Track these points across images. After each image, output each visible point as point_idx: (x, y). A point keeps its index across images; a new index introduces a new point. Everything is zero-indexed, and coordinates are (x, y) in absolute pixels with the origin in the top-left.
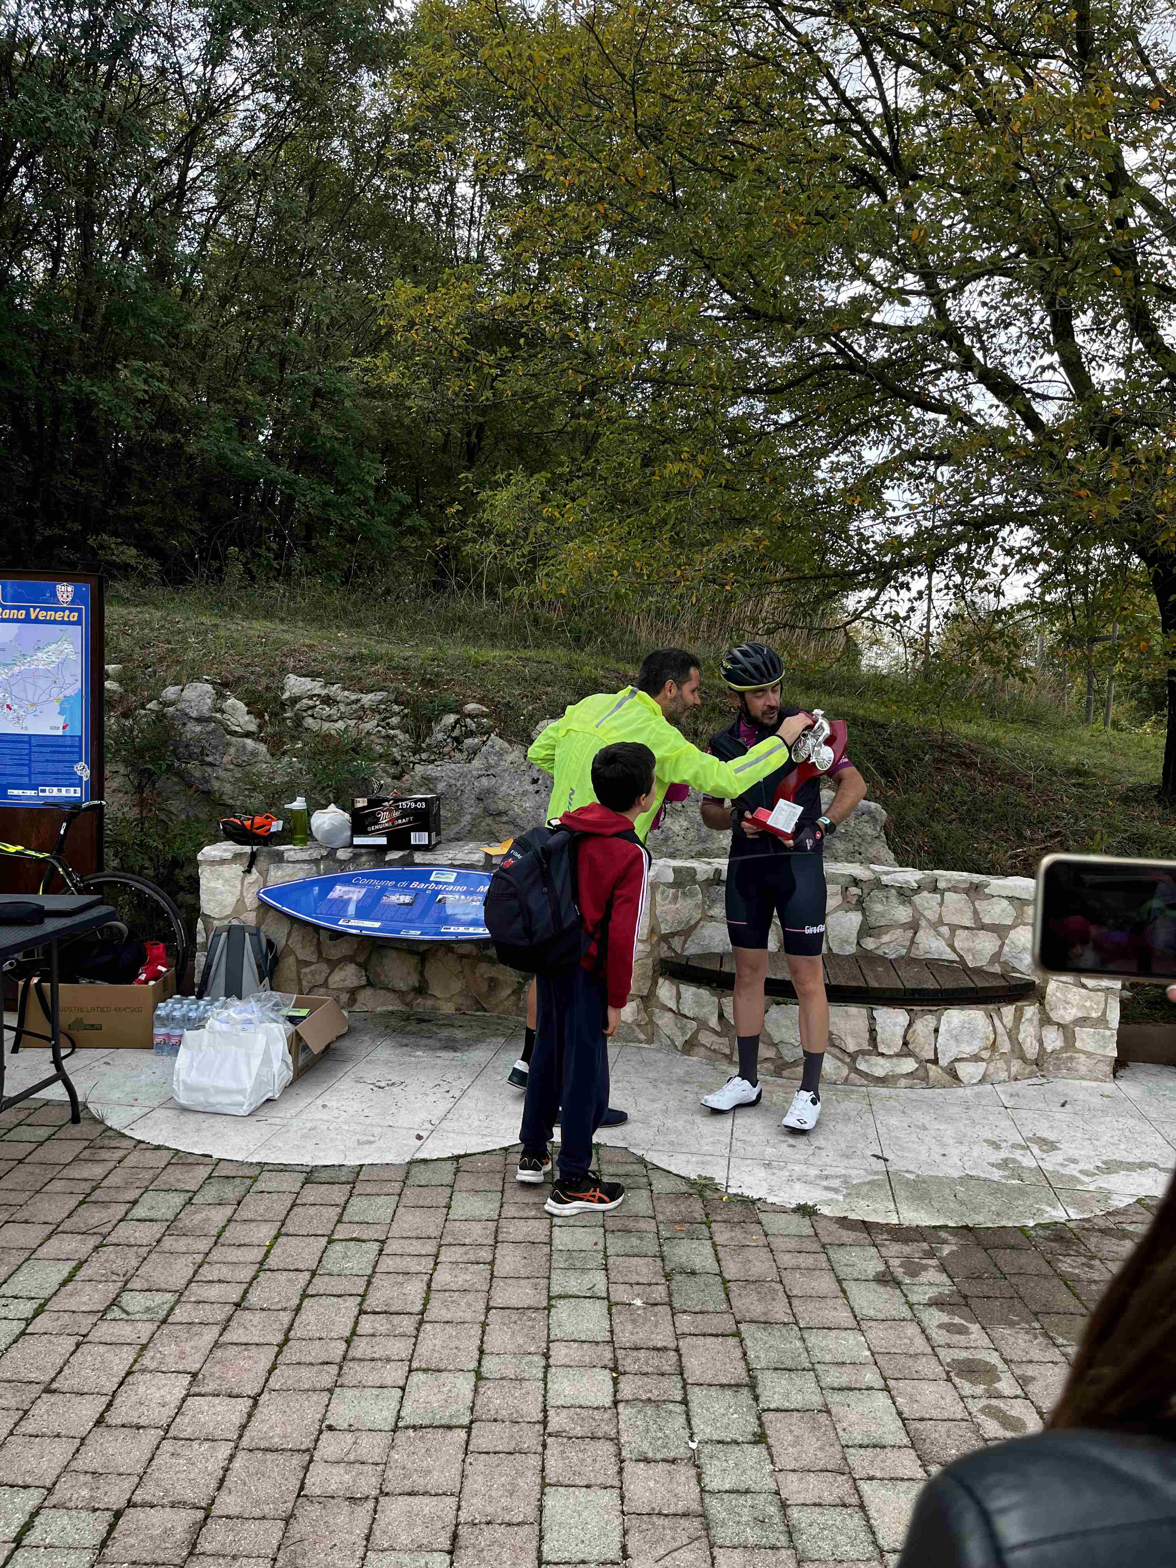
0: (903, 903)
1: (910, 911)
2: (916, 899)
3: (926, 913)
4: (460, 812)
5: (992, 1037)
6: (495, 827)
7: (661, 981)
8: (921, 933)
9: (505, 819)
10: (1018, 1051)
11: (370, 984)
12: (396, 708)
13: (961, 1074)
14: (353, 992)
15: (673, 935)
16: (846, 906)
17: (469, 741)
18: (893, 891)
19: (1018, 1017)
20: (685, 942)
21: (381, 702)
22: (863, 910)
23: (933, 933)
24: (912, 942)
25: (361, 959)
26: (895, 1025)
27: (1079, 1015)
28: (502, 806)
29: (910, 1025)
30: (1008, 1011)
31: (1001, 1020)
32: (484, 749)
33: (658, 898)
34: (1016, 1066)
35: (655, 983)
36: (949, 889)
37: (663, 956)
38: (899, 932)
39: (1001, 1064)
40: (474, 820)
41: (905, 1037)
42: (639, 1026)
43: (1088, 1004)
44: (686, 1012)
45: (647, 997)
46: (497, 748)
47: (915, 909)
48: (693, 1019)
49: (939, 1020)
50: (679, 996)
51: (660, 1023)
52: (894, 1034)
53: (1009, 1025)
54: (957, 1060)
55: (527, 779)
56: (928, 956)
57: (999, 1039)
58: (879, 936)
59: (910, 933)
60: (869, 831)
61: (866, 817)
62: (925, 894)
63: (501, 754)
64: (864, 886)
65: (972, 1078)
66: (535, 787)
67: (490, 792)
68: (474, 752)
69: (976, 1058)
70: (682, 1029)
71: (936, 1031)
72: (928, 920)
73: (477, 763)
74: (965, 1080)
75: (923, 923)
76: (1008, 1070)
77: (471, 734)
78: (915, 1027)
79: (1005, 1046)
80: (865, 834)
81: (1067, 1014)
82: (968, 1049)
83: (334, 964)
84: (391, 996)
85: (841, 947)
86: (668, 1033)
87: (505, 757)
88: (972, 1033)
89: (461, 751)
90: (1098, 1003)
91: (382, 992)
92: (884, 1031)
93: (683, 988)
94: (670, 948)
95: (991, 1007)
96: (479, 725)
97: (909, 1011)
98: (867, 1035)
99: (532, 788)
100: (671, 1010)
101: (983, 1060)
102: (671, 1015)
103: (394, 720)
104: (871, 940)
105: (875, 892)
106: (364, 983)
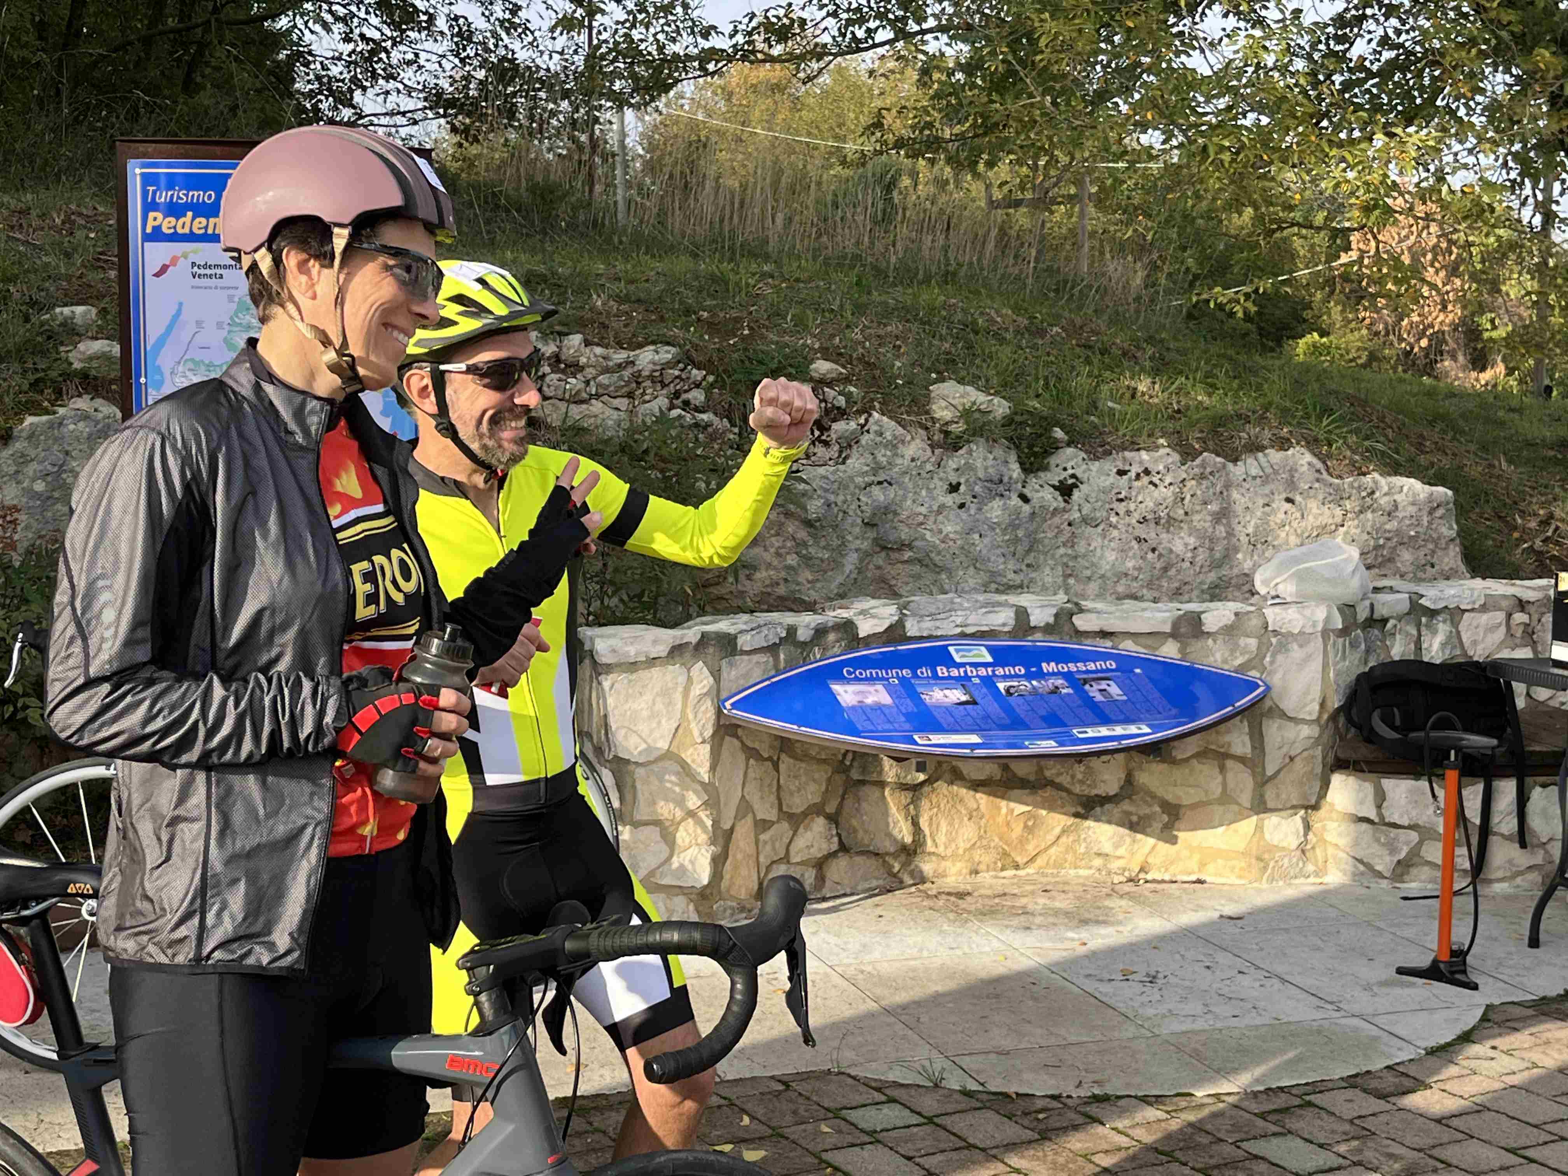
4: (841, 549)
6: (891, 571)
7: (1335, 777)
9: (908, 555)
11: (843, 848)
12: (697, 374)
14: (820, 864)
16: (1510, 642)
17: (840, 427)
21: (669, 365)
25: (831, 808)
28: (904, 533)
32: (865, 439)
33: (1330, 649)
40: (861, 560)
44: (1396, 819)
46: (888, 435)
48: (1410, 827)
50: (1380, 797)
51: (1340, 841)
55: (939, 486)
63: (894, 445)
66: (956, 498)
67: (887, 511)
68: (848, 444)
70: (1390, 845)
73: (856, 463)
77: (841, 414)
83: (796, 820)
84: (872, 863)
87: (901, 449)
89: (826, 444)
91: (859, 859)
93: (1389, 784)
96: (848, 396)
99: (950, 500)
102: (1365, 827)
103: (697, 396)
106: (835, 847)
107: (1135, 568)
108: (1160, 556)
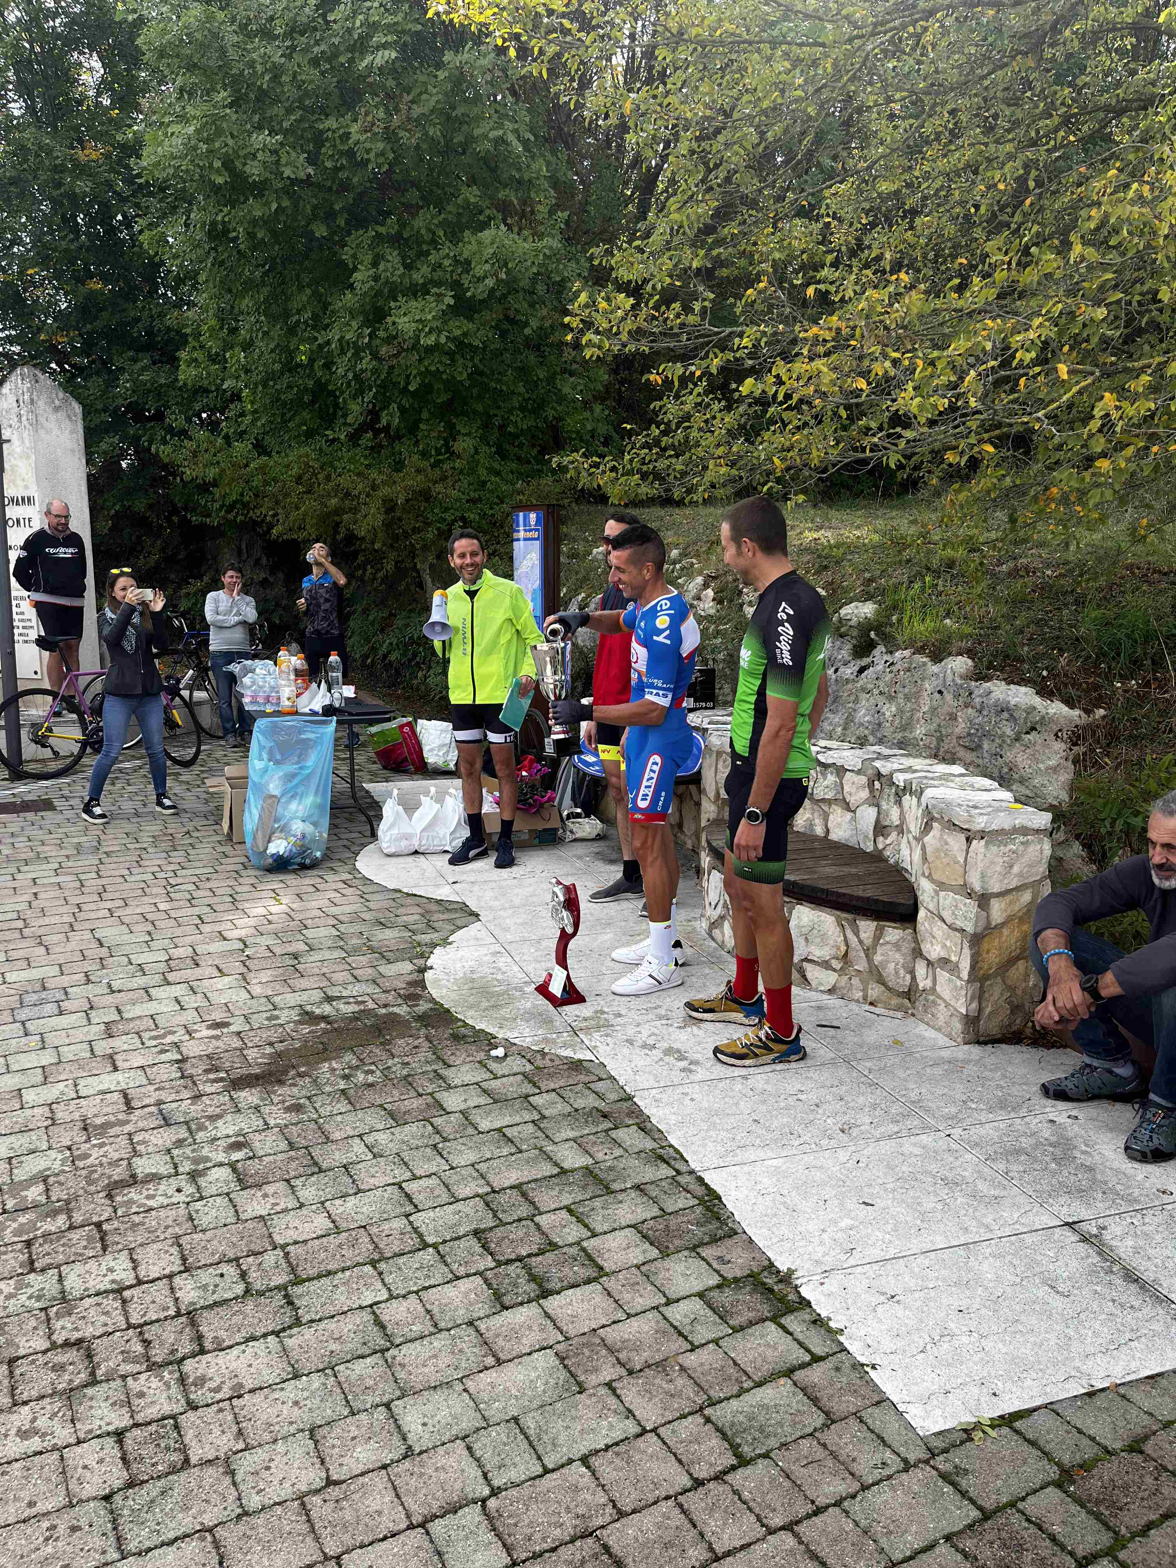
5: (843, 948)
10: (876, 975)
13: (809, 975)
19: (878, 935)
27: (943, 954)
30: (867, 927)
31: (857, 934)
34: (876, 990)
39: (855, 981)
43: (948, 943)
53: (868, 942)
54: (806, 960)
57: (852, 954)
65: (821, 984)
69: (826, 965)
74: (814, 984)
76: (865, 990)
79: (861, 965)
81: (933, 951)
82: (819, 952)
88: (823, 937)
90: (956, 945)
95: (845, 915)
101: (834, 970)
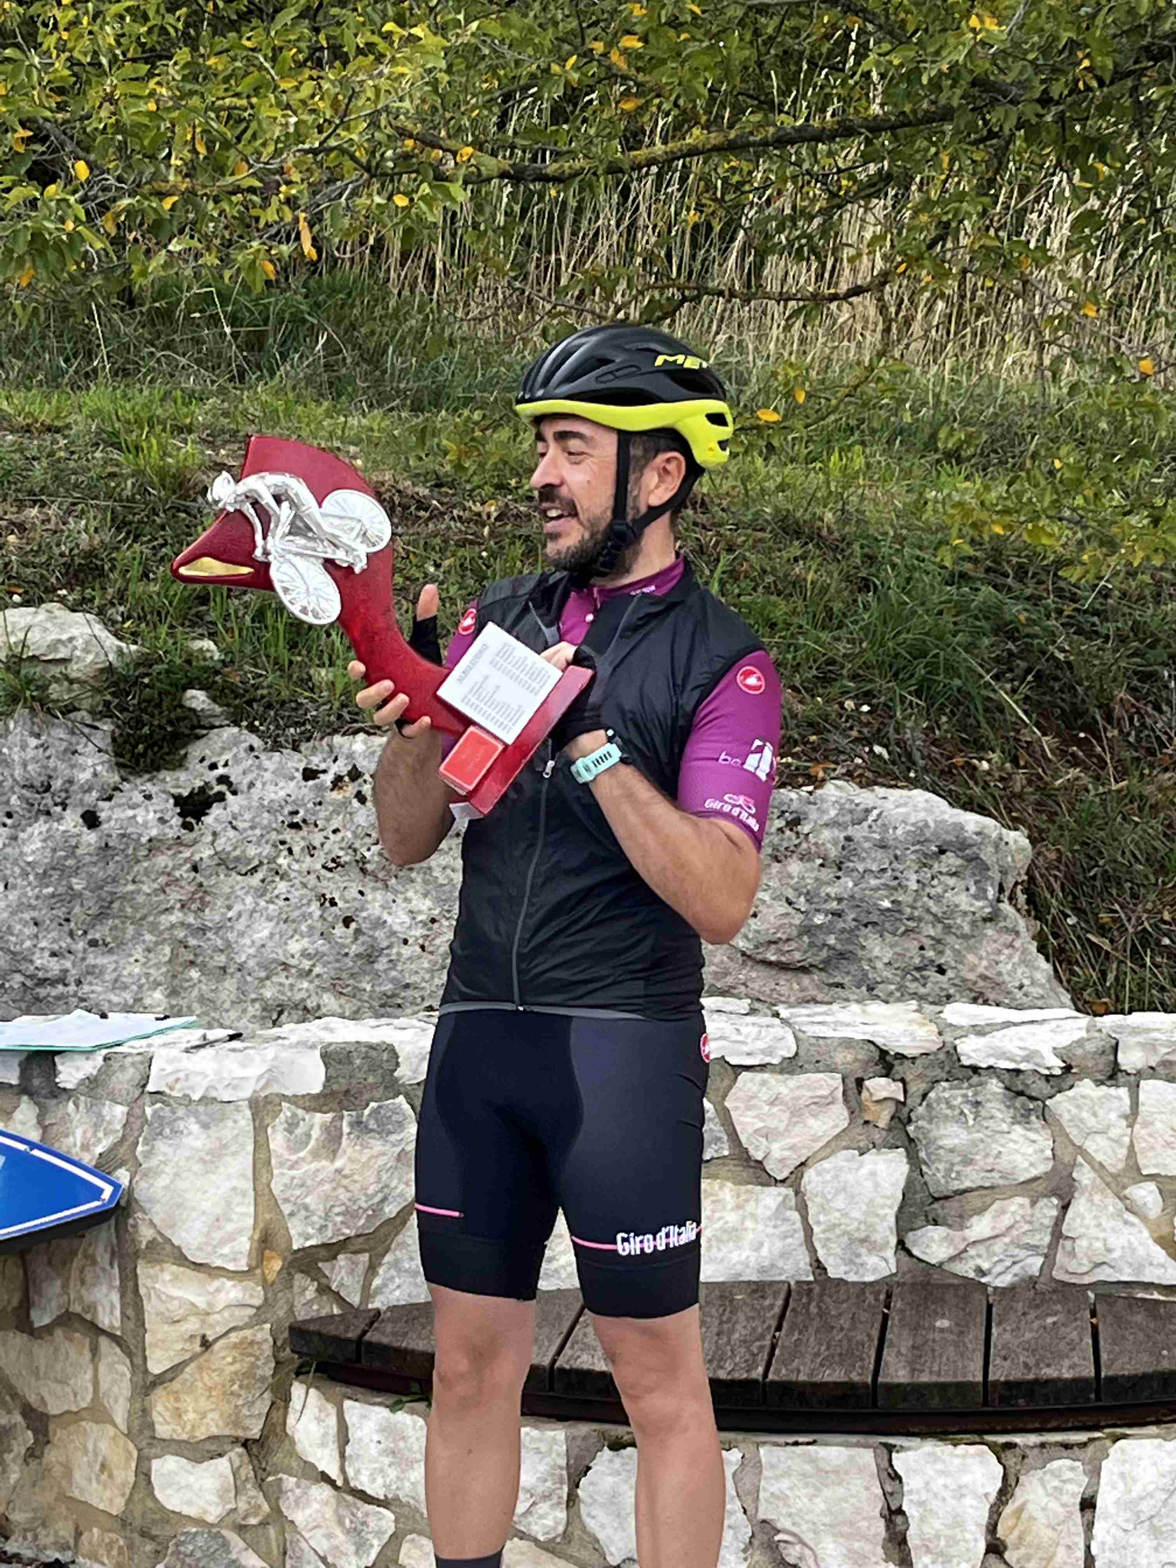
0: (1023, 1118)
1: (1043, 1141)
2: (1061, 1104)
3: (1090, 1146)
7: (298, 1390)
8: (1079, 1206)
15: (332, 1250)
16: (861, 1136)
18: (995, 1086)
20: (372, 1269)
22: (910, 1145)
23: (1113, 1204)
24: (1057, 1234)
26: (960, 1493)
29: (1005, 1493)
33: (277, 1141)
35: (281, 1399)
36: (1152, 1072)
37: (302, 1315)
38: (1018, 1205)
41: (992, 1528)
42: (241, 1529)
44: (363, 1482)
45: (260, 1442)
47: (1058, 1133)
48: (384, 1503)
49: (1095, 1472)
50: (343, 1437)
51: (300, 1517)
52: (957, 1523)
56: (1105, 1274)
58: (961, 1221)
59: (1049, 1209)
60: (964, 901)
61: (951, 860)
62: (1086, 1087)
64: (909, 1072)
70: (357, 1534)
71: (1088, 1504)
72: (1099, 1168)
75: (1084, 1176)
78: (1020, 1496)
80: (953, 910)
85: (852, 1260)
86: (323, 1546)
92: (927, 1513)
93: (353, 1409)
94: (324, 1289)
97: (999, 1451)
98: (880, 1526)
100: (325, 1478)
102: (323, 1492)
104: (936, 1233)
105: (943, 1091)
107: (305, 954)
108: (358, 932)
